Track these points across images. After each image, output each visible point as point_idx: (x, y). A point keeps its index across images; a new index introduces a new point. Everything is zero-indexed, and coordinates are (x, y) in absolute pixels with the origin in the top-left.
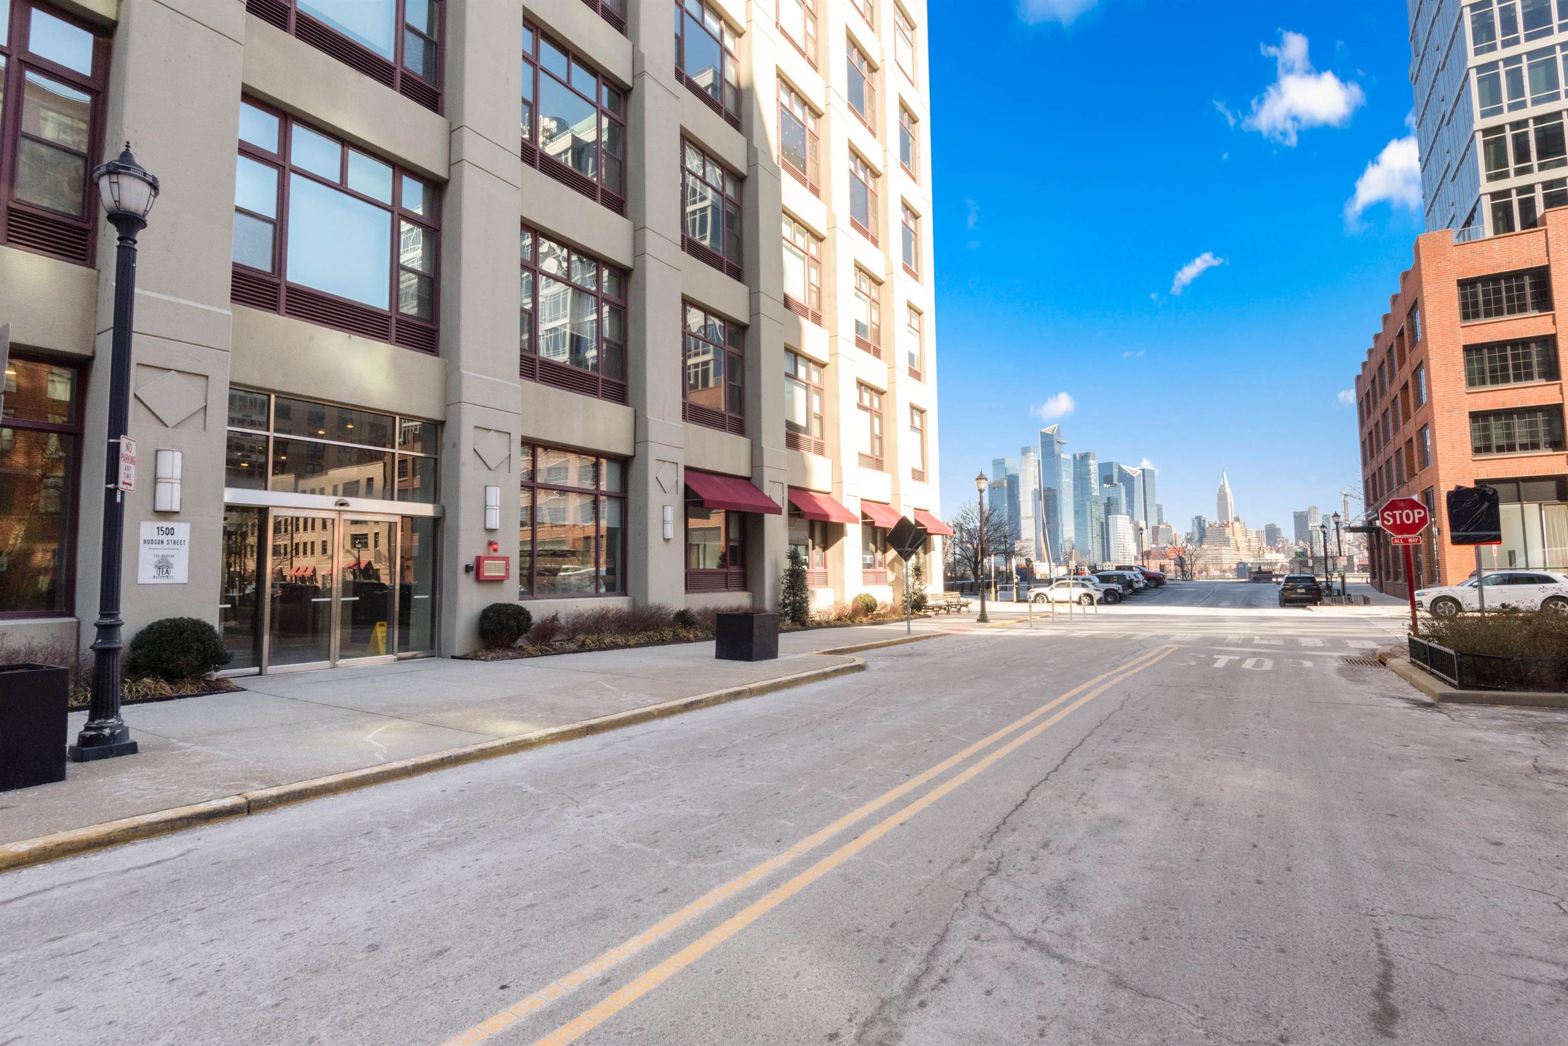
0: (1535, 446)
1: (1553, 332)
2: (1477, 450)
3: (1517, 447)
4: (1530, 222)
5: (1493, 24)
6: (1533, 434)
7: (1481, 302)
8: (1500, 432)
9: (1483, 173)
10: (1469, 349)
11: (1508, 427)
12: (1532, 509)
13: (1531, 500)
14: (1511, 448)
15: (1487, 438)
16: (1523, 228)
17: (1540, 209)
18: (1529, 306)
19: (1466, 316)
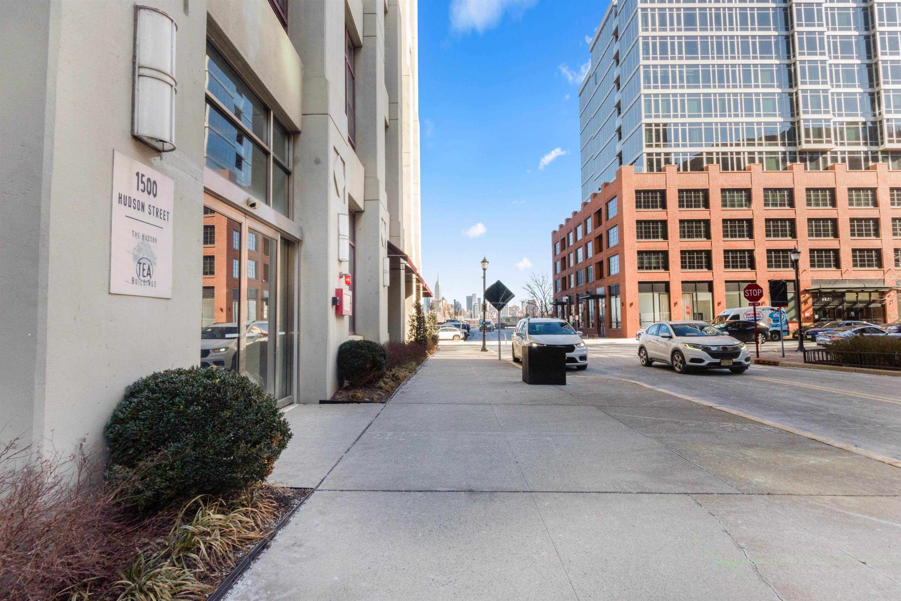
0: (658, 268)
1: (666, 219)
2: (639, 268)
3: (645, 268)
4: (659, 170)
5: (650, 77)
6: (658, 263)
7: (642, 201)
8: (647, 261)
9: (644, 143)
10: (638, 222)
11: (650, 258)
12: (656, 295)
13: (656, 291)
14: (650, 268)
15: (642, 263)
16: (657, 171)
17: (663, 165)
18: (659, 206)
19: (637, 207)
